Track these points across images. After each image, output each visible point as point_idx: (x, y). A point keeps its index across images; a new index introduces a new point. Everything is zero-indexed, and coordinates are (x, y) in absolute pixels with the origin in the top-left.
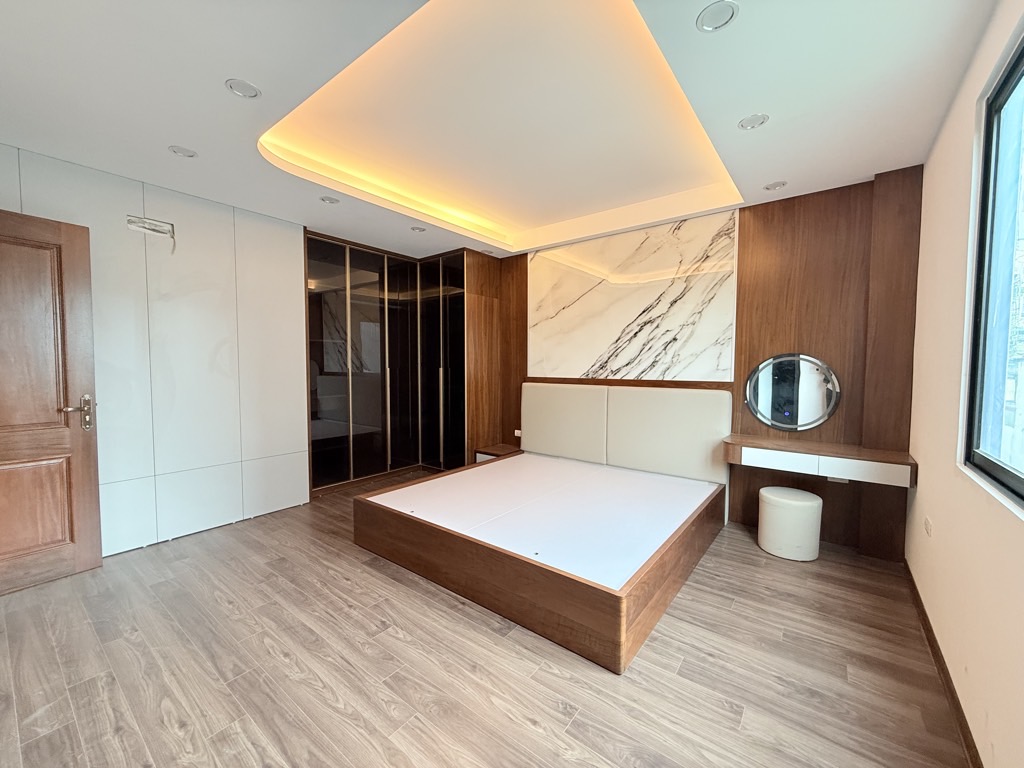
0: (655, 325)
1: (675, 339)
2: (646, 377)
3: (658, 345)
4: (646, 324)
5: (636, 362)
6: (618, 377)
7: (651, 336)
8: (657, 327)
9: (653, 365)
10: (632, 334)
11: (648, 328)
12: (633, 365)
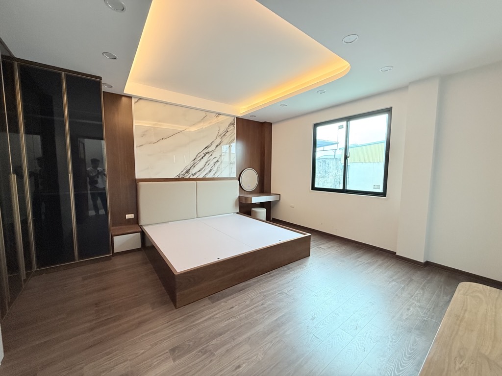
0: (210, 154)
1: (218, 161)
2: (207, 177)
3: (212, 163)
4: (207, 153)
5: (203, 170)
6: (195, 177)
7: (209, 159)
8: (211, 155)
9: (210, 171)
10: (201, 157)
11: (208, 155)
12: (202, 171)
